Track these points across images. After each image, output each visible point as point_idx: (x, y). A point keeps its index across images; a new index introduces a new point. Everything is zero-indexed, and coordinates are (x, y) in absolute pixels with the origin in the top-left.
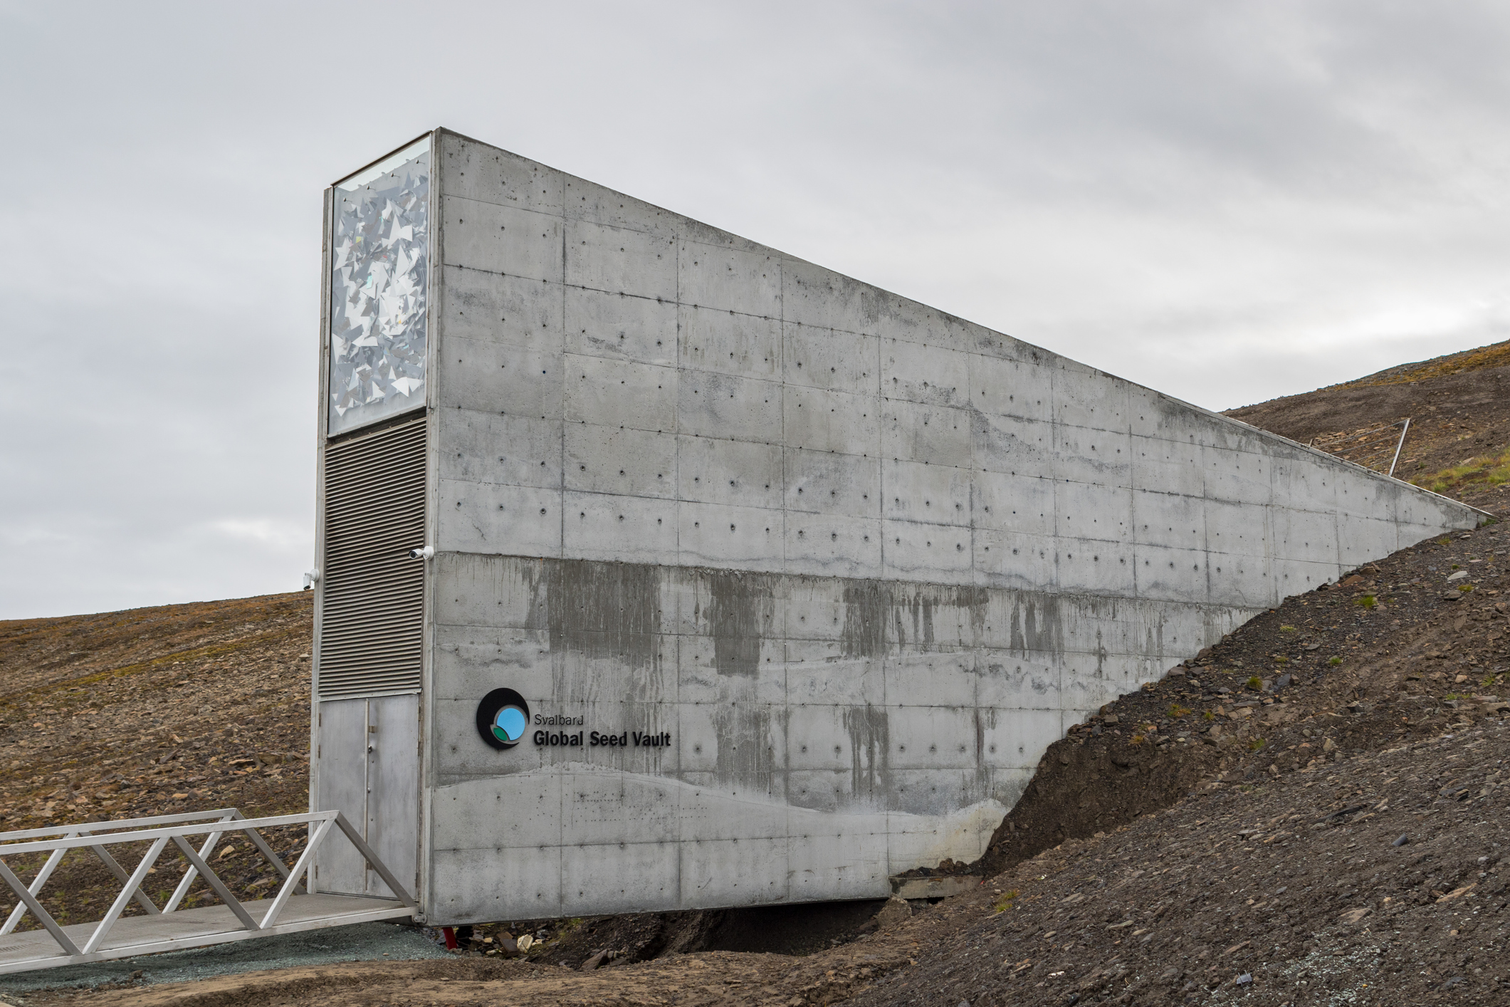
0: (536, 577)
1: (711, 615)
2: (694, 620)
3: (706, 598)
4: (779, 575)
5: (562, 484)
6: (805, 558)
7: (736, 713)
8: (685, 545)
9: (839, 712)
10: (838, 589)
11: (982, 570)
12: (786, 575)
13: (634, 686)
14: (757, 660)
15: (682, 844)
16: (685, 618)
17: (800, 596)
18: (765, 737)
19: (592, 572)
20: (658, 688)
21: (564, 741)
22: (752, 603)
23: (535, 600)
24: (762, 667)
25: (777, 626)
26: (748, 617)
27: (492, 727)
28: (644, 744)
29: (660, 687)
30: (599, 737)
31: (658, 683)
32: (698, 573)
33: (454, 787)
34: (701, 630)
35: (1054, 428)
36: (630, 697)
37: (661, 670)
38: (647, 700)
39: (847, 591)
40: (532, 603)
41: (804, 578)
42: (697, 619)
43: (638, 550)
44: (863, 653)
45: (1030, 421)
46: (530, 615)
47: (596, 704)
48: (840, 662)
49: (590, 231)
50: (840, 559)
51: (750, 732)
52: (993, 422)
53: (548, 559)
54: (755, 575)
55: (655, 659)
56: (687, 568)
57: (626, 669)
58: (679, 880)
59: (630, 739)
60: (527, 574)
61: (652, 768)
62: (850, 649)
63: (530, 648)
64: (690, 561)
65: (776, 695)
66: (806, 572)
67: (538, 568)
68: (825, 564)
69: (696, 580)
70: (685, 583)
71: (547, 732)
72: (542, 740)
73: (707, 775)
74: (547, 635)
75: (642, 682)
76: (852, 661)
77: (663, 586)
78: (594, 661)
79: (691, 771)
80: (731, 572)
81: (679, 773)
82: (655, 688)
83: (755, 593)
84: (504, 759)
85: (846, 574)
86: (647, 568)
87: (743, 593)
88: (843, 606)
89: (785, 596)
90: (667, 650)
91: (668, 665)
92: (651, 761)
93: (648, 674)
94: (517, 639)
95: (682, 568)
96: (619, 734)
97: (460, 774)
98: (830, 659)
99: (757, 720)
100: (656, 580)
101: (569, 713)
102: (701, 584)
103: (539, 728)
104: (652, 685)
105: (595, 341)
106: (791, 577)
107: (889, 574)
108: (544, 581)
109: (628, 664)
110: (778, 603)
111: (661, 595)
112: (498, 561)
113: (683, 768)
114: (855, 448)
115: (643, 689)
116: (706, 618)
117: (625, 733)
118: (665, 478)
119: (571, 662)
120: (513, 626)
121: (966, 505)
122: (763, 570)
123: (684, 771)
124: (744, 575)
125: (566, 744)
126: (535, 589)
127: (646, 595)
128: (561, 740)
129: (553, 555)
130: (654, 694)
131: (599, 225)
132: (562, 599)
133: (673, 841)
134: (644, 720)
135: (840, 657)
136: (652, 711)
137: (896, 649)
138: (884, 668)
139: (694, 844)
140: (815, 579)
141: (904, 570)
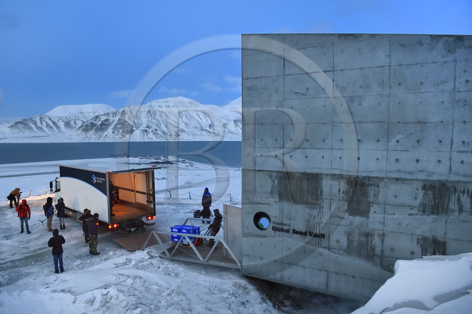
0: (274, 177)
1: (346, 193)
2: (338, 194)
3: (343, 186)
4: (383, 178)
5: (283, 146)
6: (399, 171)
7: (357, 231)
8: (334, 166)
9: (415, 238)
10: (418, 184)
12: (387, 178)
13: (311, 216)
14: (369, 212)
15: (329, 273)
16: (334, 193)
17: (394, 188)
18: (371, 242)
19: (295, 176)
20: (321, 218)
21: (283, 231)
22: (367, 189)
23: (273, 185)
24: (371, 214)
25: (381, 198)
26: (365, 195)
27: (259, 223)
28: (314, 236)
29: (322, 217)
30: (296, 231)
31: (321, 216)
32: (340, 177)
33: (247, 238)
34: (341, 199)
36: (309, 220)
37: (322, 212)
38: (316, 221)
39: (425, 185)
40: (273, 186)
41: (397, 179)
42: (339, 194)
43: (313, 168)
44: (433, 213)
46: (271, 190)
47: (295, 220)
48: (418, 216)
50: (421, 171)
51: (364, 239)
53: (278, 172)
54: (369, 178)
55: (320, 207)
56: (335, 175)
57: (308, 210)
58: (327, 284)
59: (308, 233)
60: (271, 176)
61: (317, 245)
62: (424, 211)
63: (271, 200)
64: (337, 172)
65: (379, 226)
67: (274, 175)
68: (411, 173)
69: (340, 179)
70: (334, 181)
71: (277, 227)
72: (275, 229)
73: (341, 252)
74: (278, 196)
75: (314, 215)
76: (425, 217)
77: (324, 181)
78: (295, 206)
79: (334, 249)
80: (358, 177)
81: (329, 249)
82: (319, 217)
83: (369, 185)
84: (263, 233)
85: (424, 178)
86: (317, 175)
87: (363, 185)
88: (421, 192)
89: (386, 187)
90: (326, 204)
91: (325, 210)
92: (317, 243)
93: (316, 212)
94: (267, 197)
95: (333, 175)
96: (304, 231)
97: (250, 235)
98: (411, 215)
99: (368, 235)
100: (321, 179)
101: (285, 222)
102: (342, 181)
103: (274, 225)
104: (318, 217)
105: (296, 93)
106: (389, 179)
107: (453, 178)
108: (277, 179)
109: (308, 208)
110: (381, 189)
111: (323, 185)
112: (261, 172)
113: (330, 247)
114: (435, 118)
115: (315, 217)
116: (344, 194)
117: (306, 232)
118: (327, 141)
119: (287, 206)
120: (266, 193)
122: (374, 176)
123: (331, 248)
124: (364, 178)
125: (284, 232)
126: (273, 181)
127: (317, 184)
128: (282, 230)
129: (280, 170)
130: (319, 219)
132: (283, 185)
133: (326, 271)
134: (314, 228)
135: (417, 214)
136: (318, 226)
137: (457, 213)
138: (446, 221)
139: (334, 274)
140: (404, 180)
141: (464, 176)
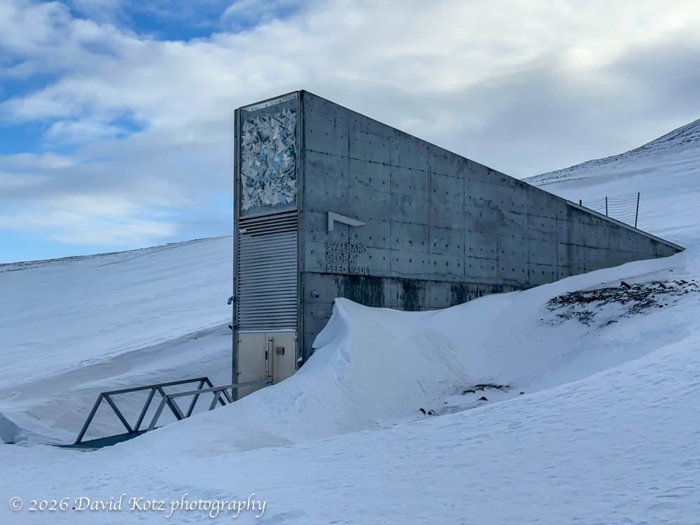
0: (340, 282)
1: (403, 298)
2: (396, 300)
3: (401, 291)
4: (427, 281)
6: (437, 273)
8: (394, 269)
10: (448, 286)
11: (501, 278)
12: (429, 281)
17: (434, 290)
19: (360, 280)
22: (417, 292)
23: (340, 292)
25: (427, 302)
26: (416, 298)
32: (398, 280)
34: (399, 304)
35: (528, 217)
39: (452, 287)
41: (436, 282)
42: (398, 298)
43: (376, 270)
45: (519, 214)
49: (359, 135)
50: (449, 273)
52: (506, 214)
53: (345, 275)
54: (419, 281)
60: (337, 281)
64: (395, 275)
66: (438, 280)
67: (341, 278)
68: (444, 276)
69: (397, 283)
70: (393, 284)
77: (386, 286)
80: (410, 280)
83: (419, 288)
85: (452, 280)
86: (379, 278)
87: (414, 289)
88: (450, 293)
89: (430, 289)
95: (393, 278)
100: (383, 283)
102: (399, 284)
105: (361, 182)
106: (431, 281)
107: (467, 280)
108: (343, 283)
110: (427, 292)
111: (385, 289)
112: (326, 276)
114: (455, 226)
118: (386, 240)
121: (495, 250)
122: (421, 279)
124: (414, 281)
126: (339, 288)
127: (379, 289)
129: (346, 273)
131: (362, 132)
132: (349, 292)
140: (440, 282)
141: (472, 278)
